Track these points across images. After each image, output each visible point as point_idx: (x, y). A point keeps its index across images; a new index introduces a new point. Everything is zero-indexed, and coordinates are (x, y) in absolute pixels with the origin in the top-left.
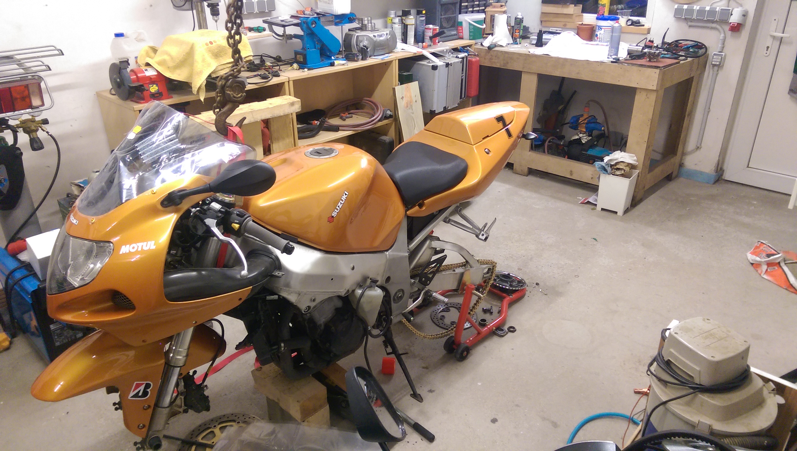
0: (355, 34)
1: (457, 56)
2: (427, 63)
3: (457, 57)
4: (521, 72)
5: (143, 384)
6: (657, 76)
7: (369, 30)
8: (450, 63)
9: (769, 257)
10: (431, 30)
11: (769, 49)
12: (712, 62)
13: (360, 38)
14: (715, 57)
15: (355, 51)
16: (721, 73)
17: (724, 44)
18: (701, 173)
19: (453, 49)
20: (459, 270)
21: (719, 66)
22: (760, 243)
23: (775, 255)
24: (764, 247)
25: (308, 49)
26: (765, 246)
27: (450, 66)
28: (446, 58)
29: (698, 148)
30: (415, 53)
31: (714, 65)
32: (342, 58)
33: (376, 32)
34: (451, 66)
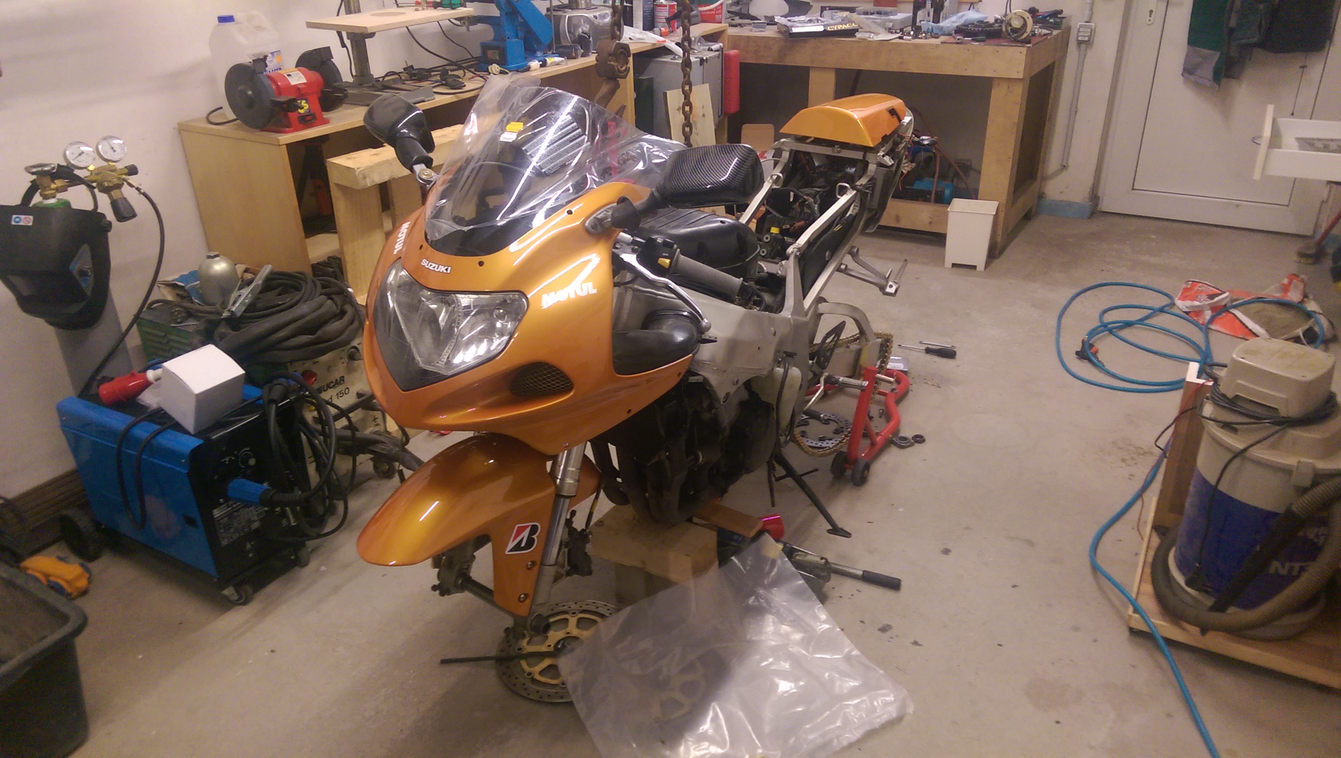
0: (564, 14)
1: (709, 48)
2: (671, 59)
3: (710, 50)
4: (808, 68)
5: (527, 526)
6: (1023, 57)
7: (583, 7)
8: (705, 58)
9: (1213, 299)
10: (667, 8)
11: (1153, 14)
12: (1078, 38)
13: (575, 21)
14: (1081, 30)
15: (567, 40)
16: (1090, 54)
17: (1092, 9)
18: (1070, 204)
19: (703, 37)
20: (854, 347)
21: (1086, 44)
22: (1191, 283)
23: (1220, 294)
24: (1200, 287)
25: (508, 38)
26: (1200, 284)
27: (705, 62)
28: (696, 52)
29: (1064, 167)
30: (654, 44)
31: (1080, 43)
32: (552, 54)
33: (593, 12)
34: (707, 62)
